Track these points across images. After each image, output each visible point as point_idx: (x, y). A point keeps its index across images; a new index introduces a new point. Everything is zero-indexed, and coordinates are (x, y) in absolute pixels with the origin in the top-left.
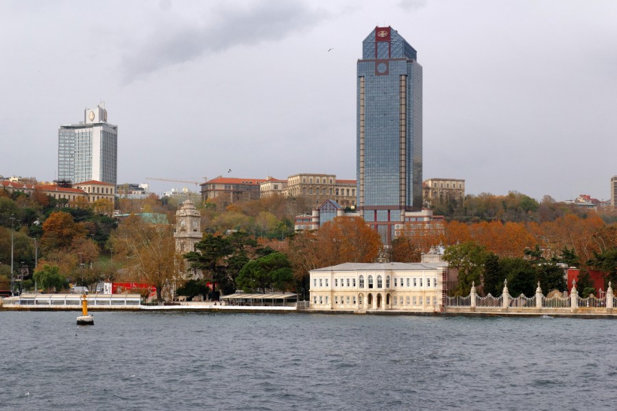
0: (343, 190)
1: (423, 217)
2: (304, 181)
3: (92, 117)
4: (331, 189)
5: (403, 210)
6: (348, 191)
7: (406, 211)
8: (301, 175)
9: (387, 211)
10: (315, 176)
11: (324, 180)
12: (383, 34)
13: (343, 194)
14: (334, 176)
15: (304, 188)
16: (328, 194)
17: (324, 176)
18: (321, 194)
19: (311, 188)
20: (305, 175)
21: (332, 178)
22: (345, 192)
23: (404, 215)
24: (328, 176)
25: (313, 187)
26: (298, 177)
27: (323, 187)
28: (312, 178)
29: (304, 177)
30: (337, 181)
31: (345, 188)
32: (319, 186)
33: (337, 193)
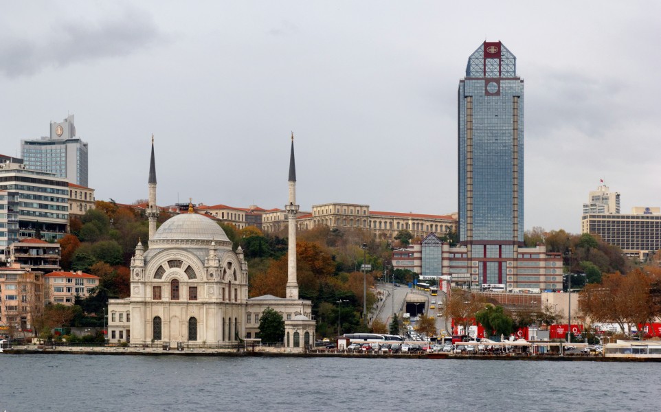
0: (375, 222)
1: (539, 253)
2: (338, 212)
3: (59, 132)
4: (365, 221)
5: (516, 246)
6: (380, 223)
7: (520, 247)
8: (335, 205)
9: (498, 247)
10: (348, 206)
11: (358, 211)
12: (493, 50)
13: (375, 226)
14: (367, 207)
15: (339, 219)
16: (362, 226)
17: (358, 206)
18: (355, 226)
19: (345, 219)
20: (339, 205)
21: (365, 209)
22: (378, 224)
23: (517, 251)
24: (361, 206)
25: (347, 218)
26: (331, 207)
27: (357, 218)
28: (346, 208)
29: (338, 207)
30: (371, 213)
31: (378, 220)
32: (352, 218)
33: (370, 226)
